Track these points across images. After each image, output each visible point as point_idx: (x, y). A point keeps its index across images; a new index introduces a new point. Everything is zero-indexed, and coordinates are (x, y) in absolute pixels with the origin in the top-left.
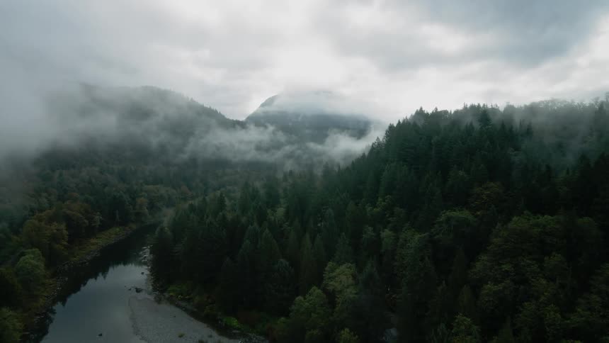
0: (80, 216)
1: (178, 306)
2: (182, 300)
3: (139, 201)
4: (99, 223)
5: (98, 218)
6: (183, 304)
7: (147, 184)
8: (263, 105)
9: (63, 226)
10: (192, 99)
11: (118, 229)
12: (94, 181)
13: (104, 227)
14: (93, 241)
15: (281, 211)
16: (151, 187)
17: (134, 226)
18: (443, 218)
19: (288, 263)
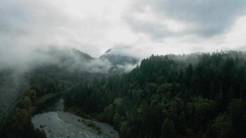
0: (40, 88)
1: (72, 113)
2: (73, 111)
3: (59, 85)
4: (46, 91)
5: (45, 89)
6: (73, 112)
7: (62, 80)
8: (106, 52)
9: (35, 91)
10: (78, 50)
11: (51, 94)
12: (43, 78)
13: (47, 93)
14: (44, 97)
15: (105, 86)
16: (63, 81)
17: (57, 94)
18: (147, 86)
19: (104, 99)
